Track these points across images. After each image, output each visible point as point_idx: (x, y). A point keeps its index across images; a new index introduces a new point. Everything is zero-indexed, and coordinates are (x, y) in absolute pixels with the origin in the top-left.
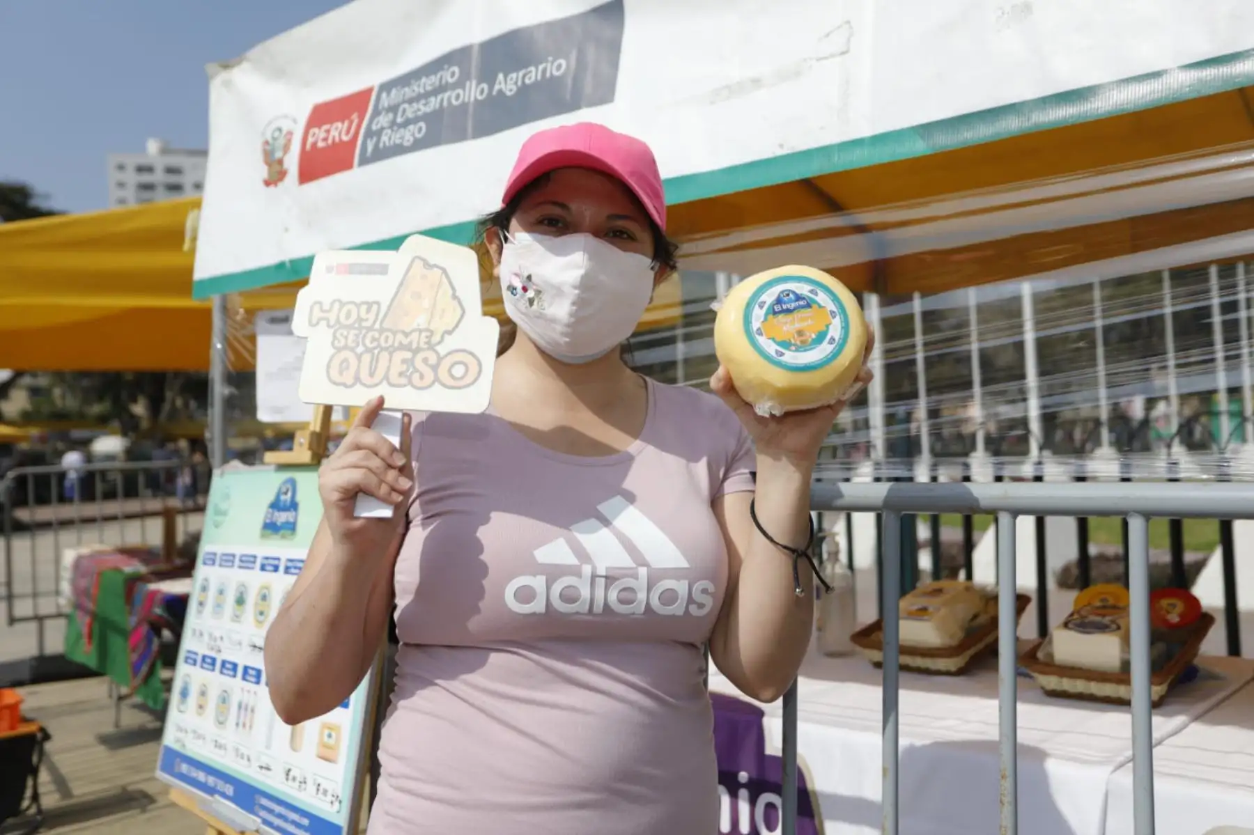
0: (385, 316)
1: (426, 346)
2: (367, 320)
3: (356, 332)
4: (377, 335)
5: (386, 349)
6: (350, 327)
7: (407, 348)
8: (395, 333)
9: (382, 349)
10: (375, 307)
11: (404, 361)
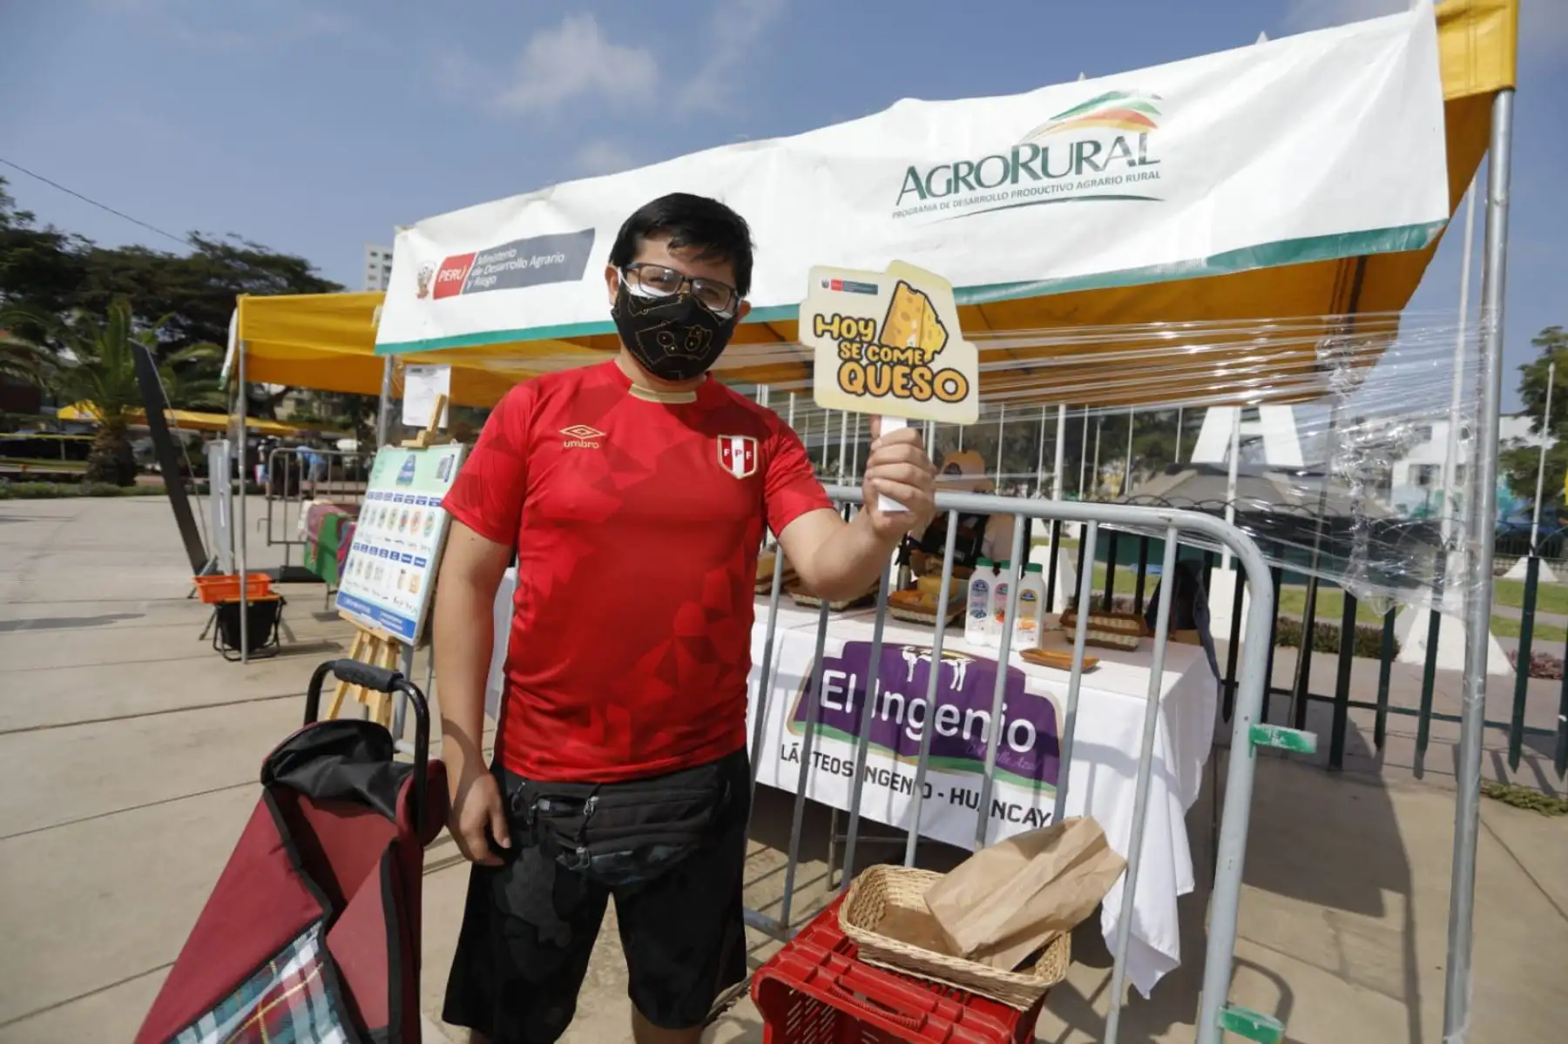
0: (882, 331)
1: (920, 363)
2: (866, 335)
3: (859, 345)
4: (877, 350)
5: (888, 363)
6: (852, 341)
7: (903, 363)
8: (892, 349)
9: (884, 363)
10: (871, 324)
11: (904, 375)
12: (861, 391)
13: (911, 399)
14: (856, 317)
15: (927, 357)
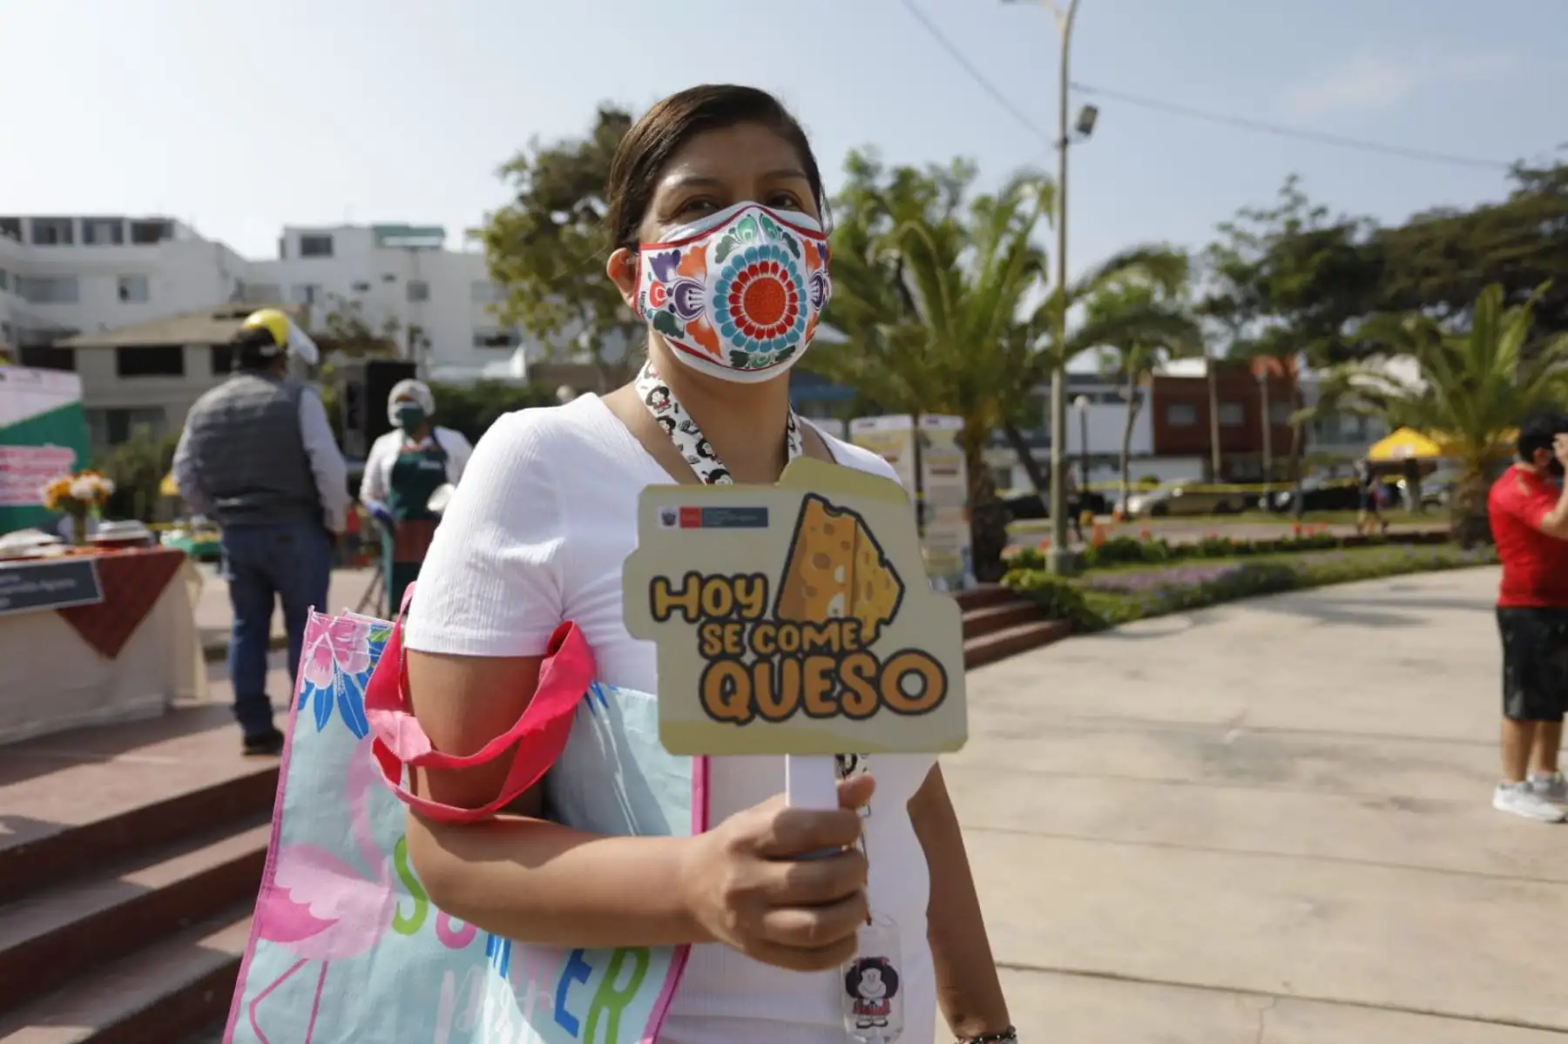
12: (744, 714)
13: (841, 718)
14: (729, 574)
15: (867, 632)
